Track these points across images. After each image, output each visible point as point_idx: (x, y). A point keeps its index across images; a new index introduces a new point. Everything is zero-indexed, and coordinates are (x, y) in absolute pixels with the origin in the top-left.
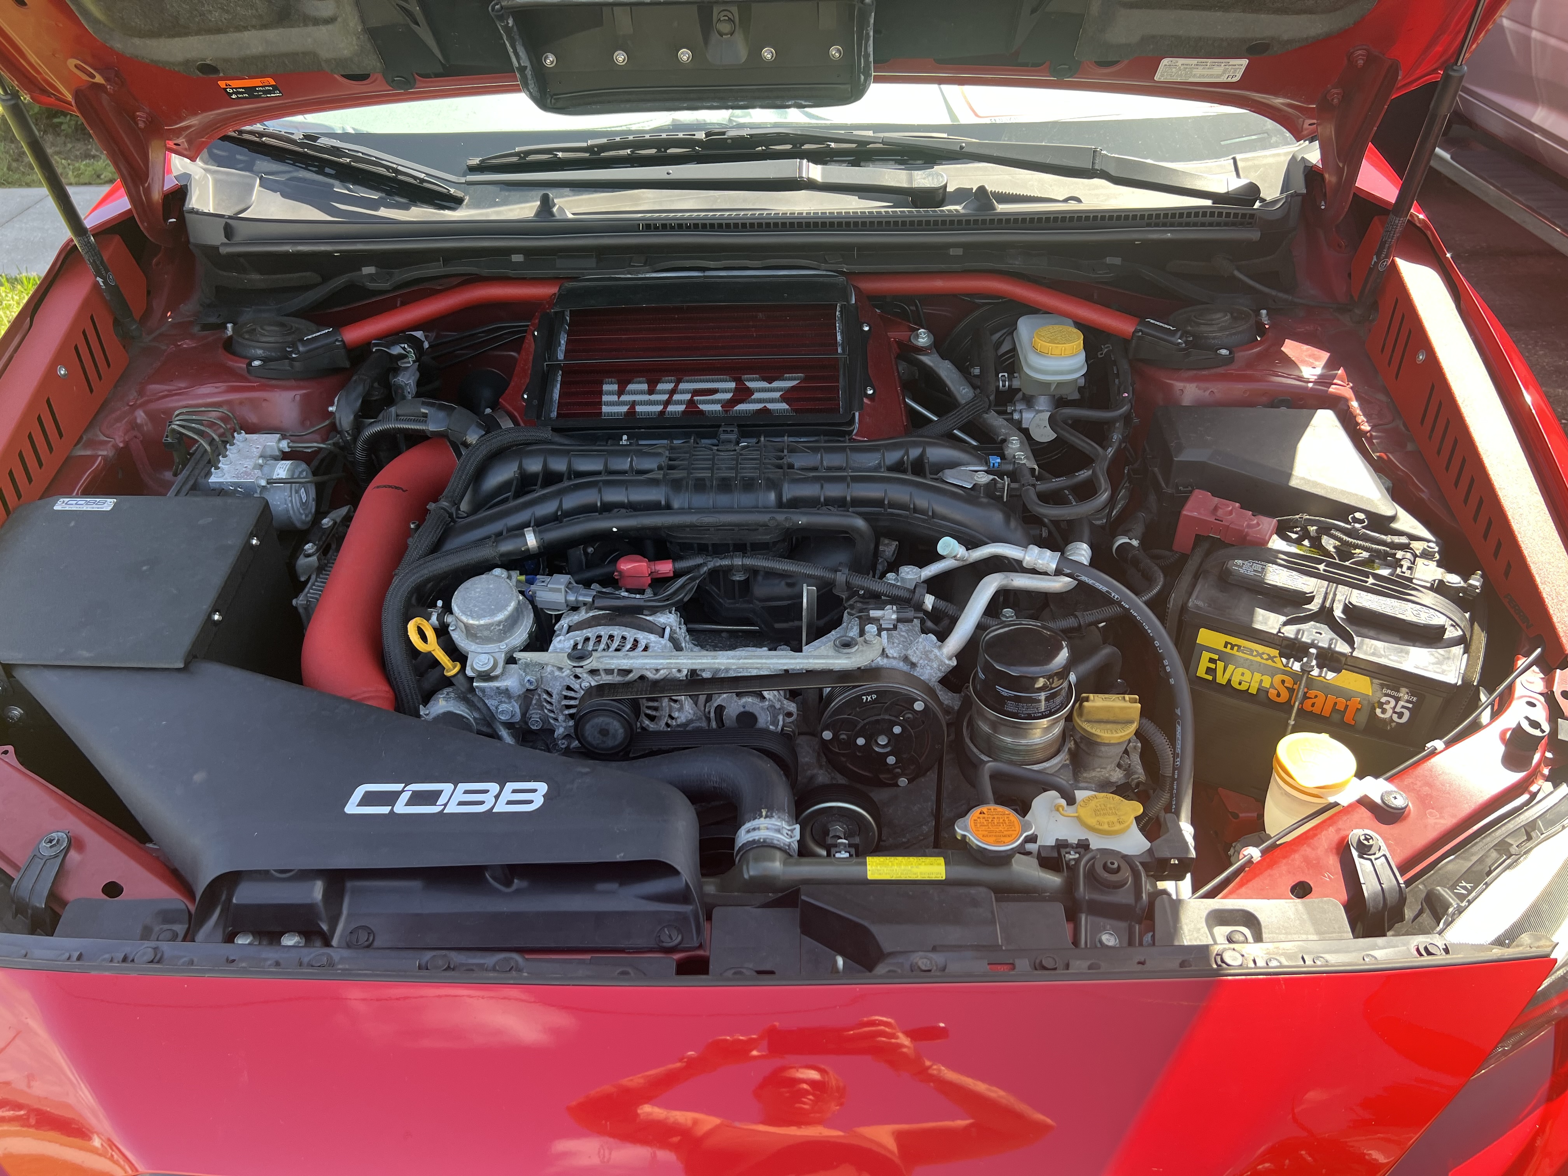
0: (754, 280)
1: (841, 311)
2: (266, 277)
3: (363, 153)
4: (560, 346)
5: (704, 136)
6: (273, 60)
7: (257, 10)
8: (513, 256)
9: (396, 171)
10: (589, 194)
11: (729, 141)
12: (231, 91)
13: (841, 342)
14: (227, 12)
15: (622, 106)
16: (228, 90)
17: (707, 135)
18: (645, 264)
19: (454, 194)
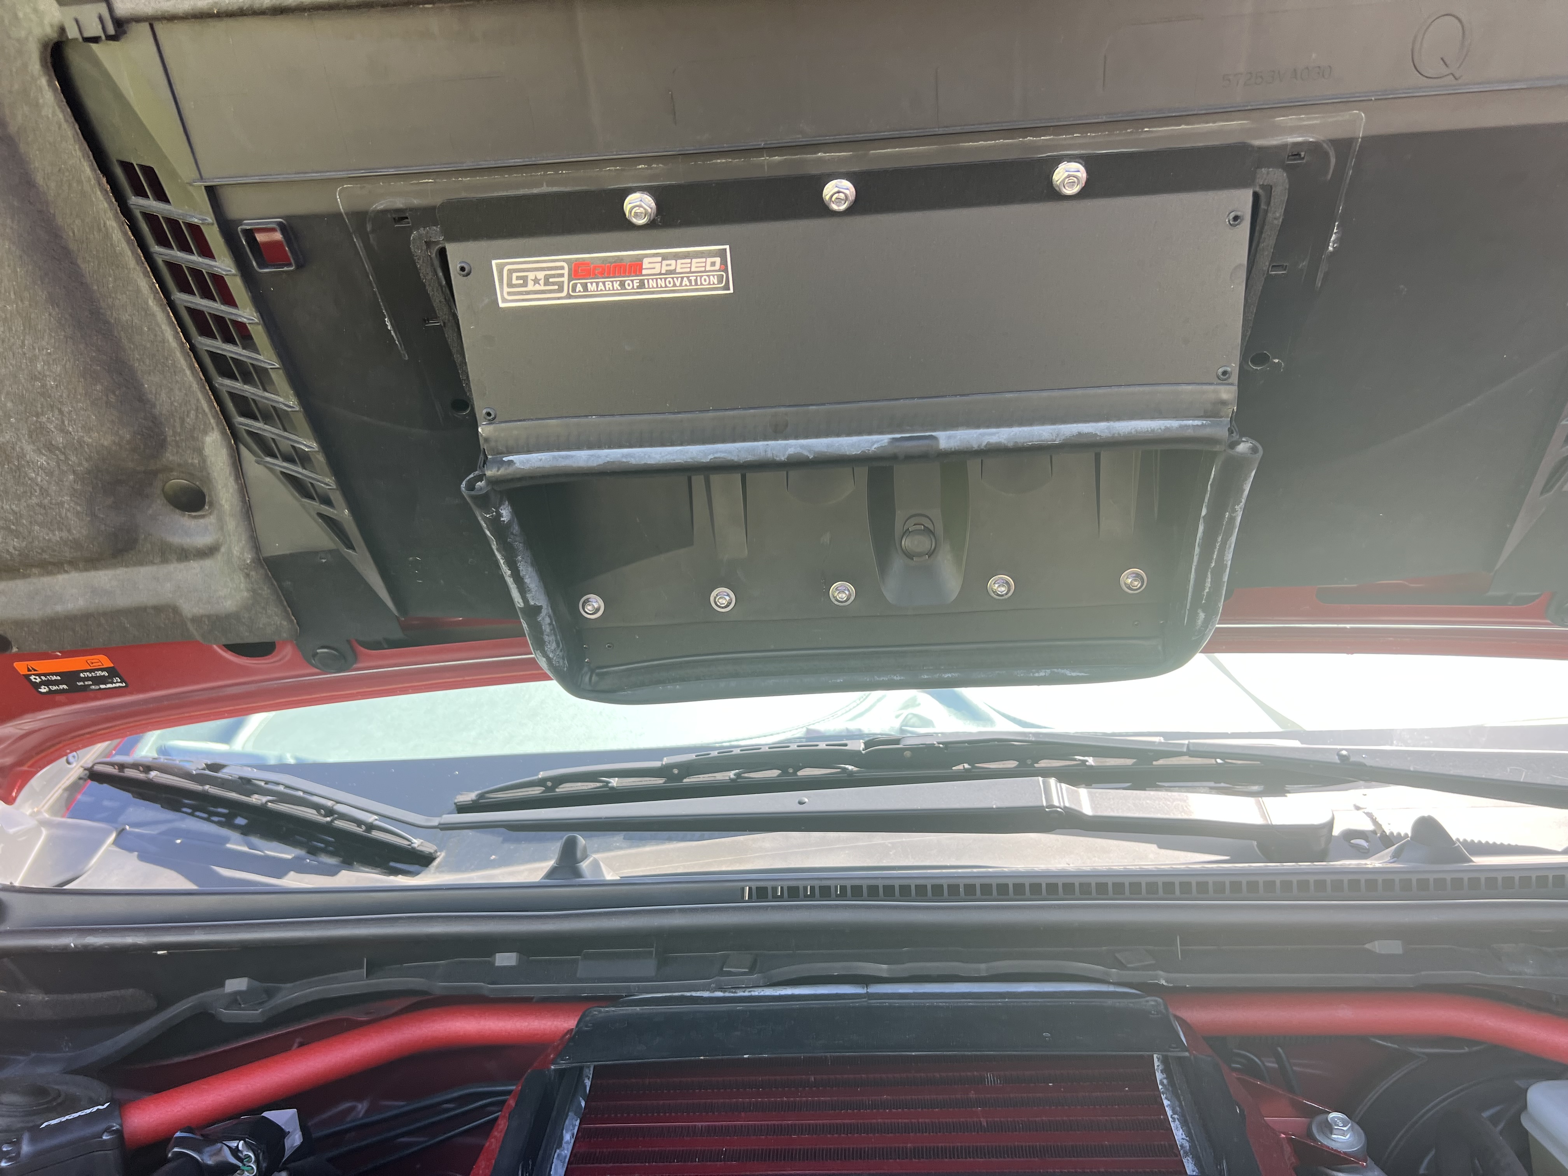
0: (971, 1003)
1: (1166, 1070)
2: (54, 997)
3: (287, 787)
4: (560, 1145)
5: (863, 746)
6: (103, 621)
7: (69, 531)
8: (498, 956)
9: (330, 812)
10: (657, 844)
11: (908, 754)
12: (38, 680)
13: (1187, 1145)
14: (17, 534)
15: (722, 684)
16: (32, 678)
17: (868, 745)
18: (752, 970)
19: (419, 848)
